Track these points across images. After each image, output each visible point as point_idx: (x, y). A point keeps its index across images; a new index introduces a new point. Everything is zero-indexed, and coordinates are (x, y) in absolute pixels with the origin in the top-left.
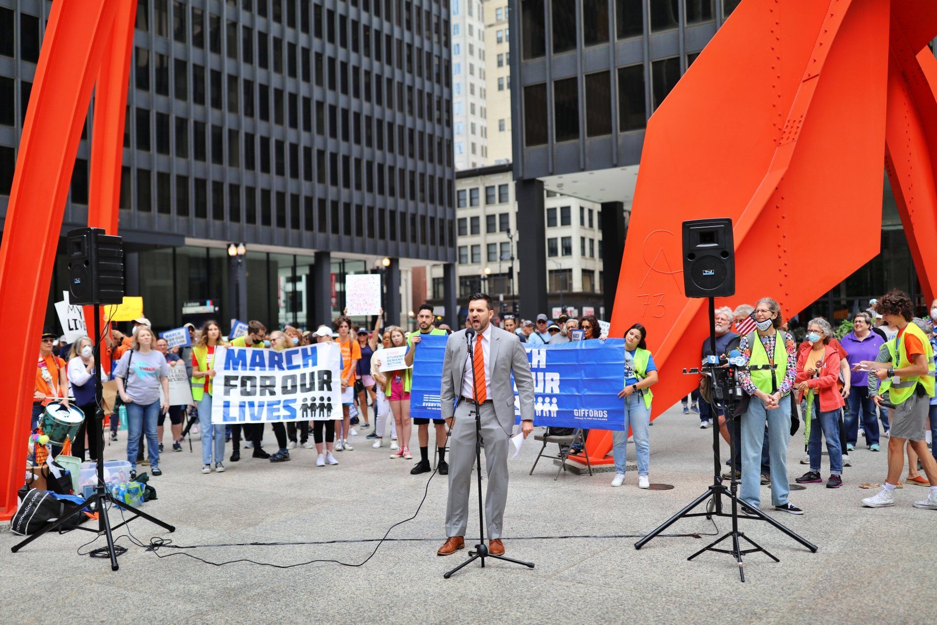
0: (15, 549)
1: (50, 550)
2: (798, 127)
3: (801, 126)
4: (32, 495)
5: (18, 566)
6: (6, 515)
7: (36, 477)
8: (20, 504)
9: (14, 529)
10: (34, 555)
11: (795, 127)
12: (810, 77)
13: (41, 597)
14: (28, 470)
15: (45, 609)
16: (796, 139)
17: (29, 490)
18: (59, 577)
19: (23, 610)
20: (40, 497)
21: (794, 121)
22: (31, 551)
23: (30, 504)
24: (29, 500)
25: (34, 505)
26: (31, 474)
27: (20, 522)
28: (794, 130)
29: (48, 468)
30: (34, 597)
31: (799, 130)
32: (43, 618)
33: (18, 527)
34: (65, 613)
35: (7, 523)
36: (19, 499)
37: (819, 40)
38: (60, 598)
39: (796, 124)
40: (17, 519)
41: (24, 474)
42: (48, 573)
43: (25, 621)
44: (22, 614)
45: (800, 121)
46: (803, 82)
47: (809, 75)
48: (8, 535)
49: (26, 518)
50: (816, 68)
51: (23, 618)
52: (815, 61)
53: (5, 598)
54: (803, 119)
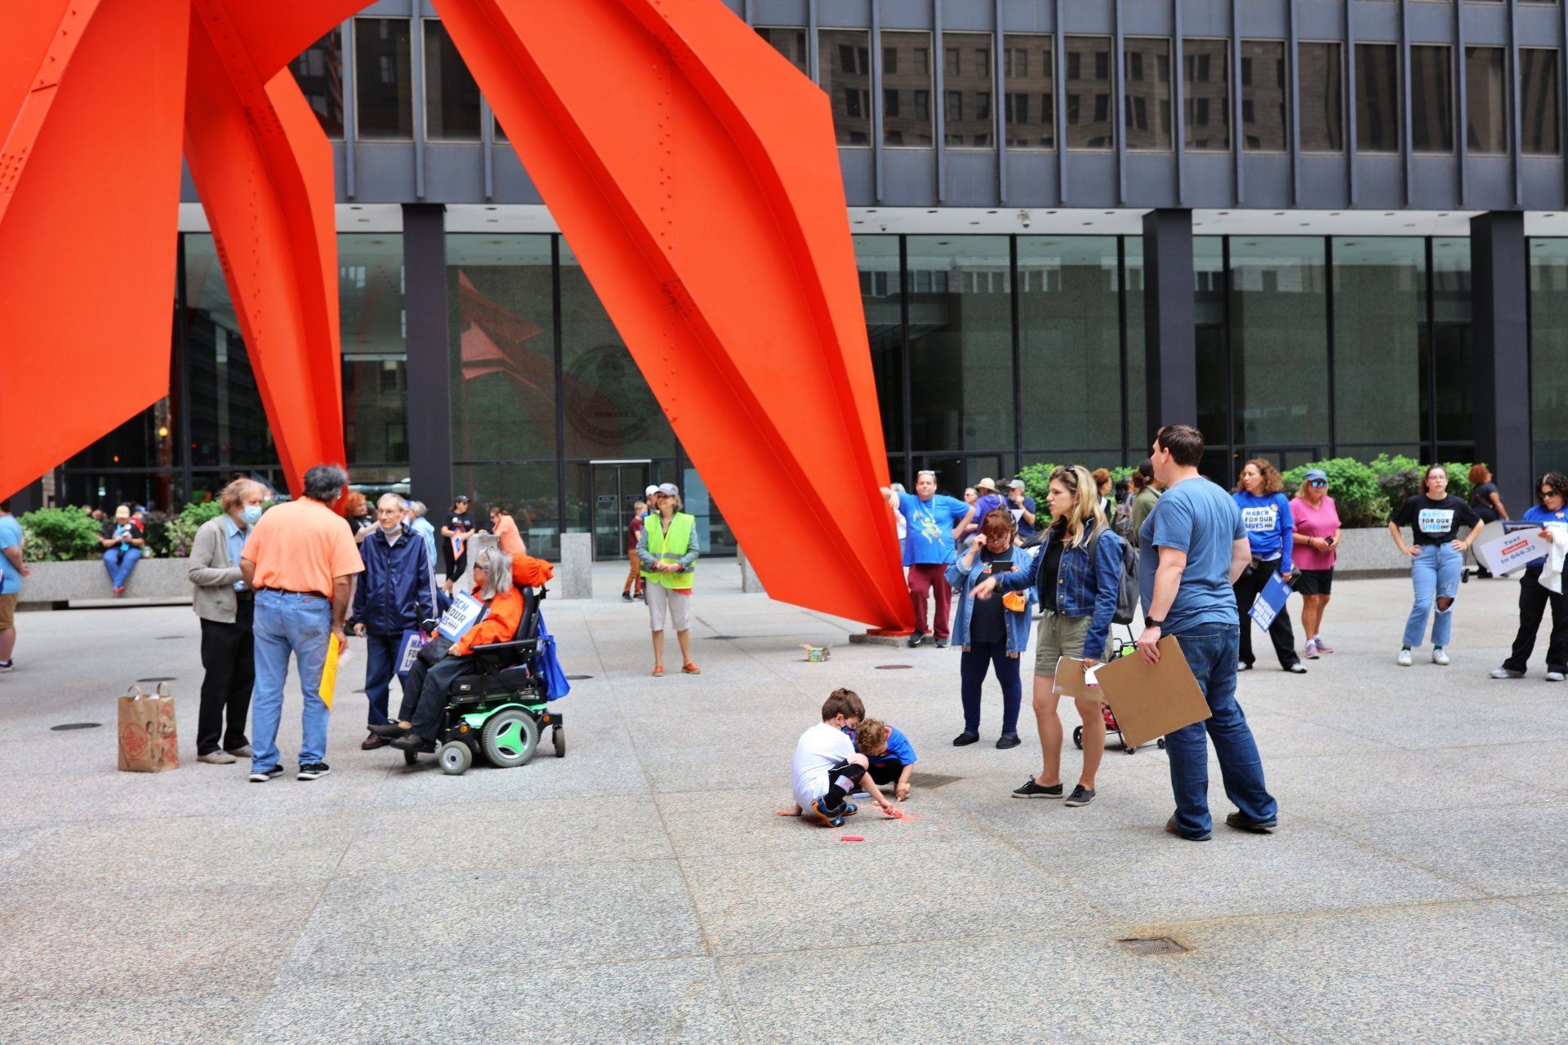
2: (16, 169)
3: (21, 166)
11: (12, 168)
12: (43, 86)
16: (12, 188)
21: (12, 157)
28: (10, 172)
31: (18, 174)
37: (63, 27)
39: (14, 164)
45: (21, 159)
46: (34, 91)
47: (42, 83)
50: (53, 72)
52: (53, 60)
54: (25, 157)
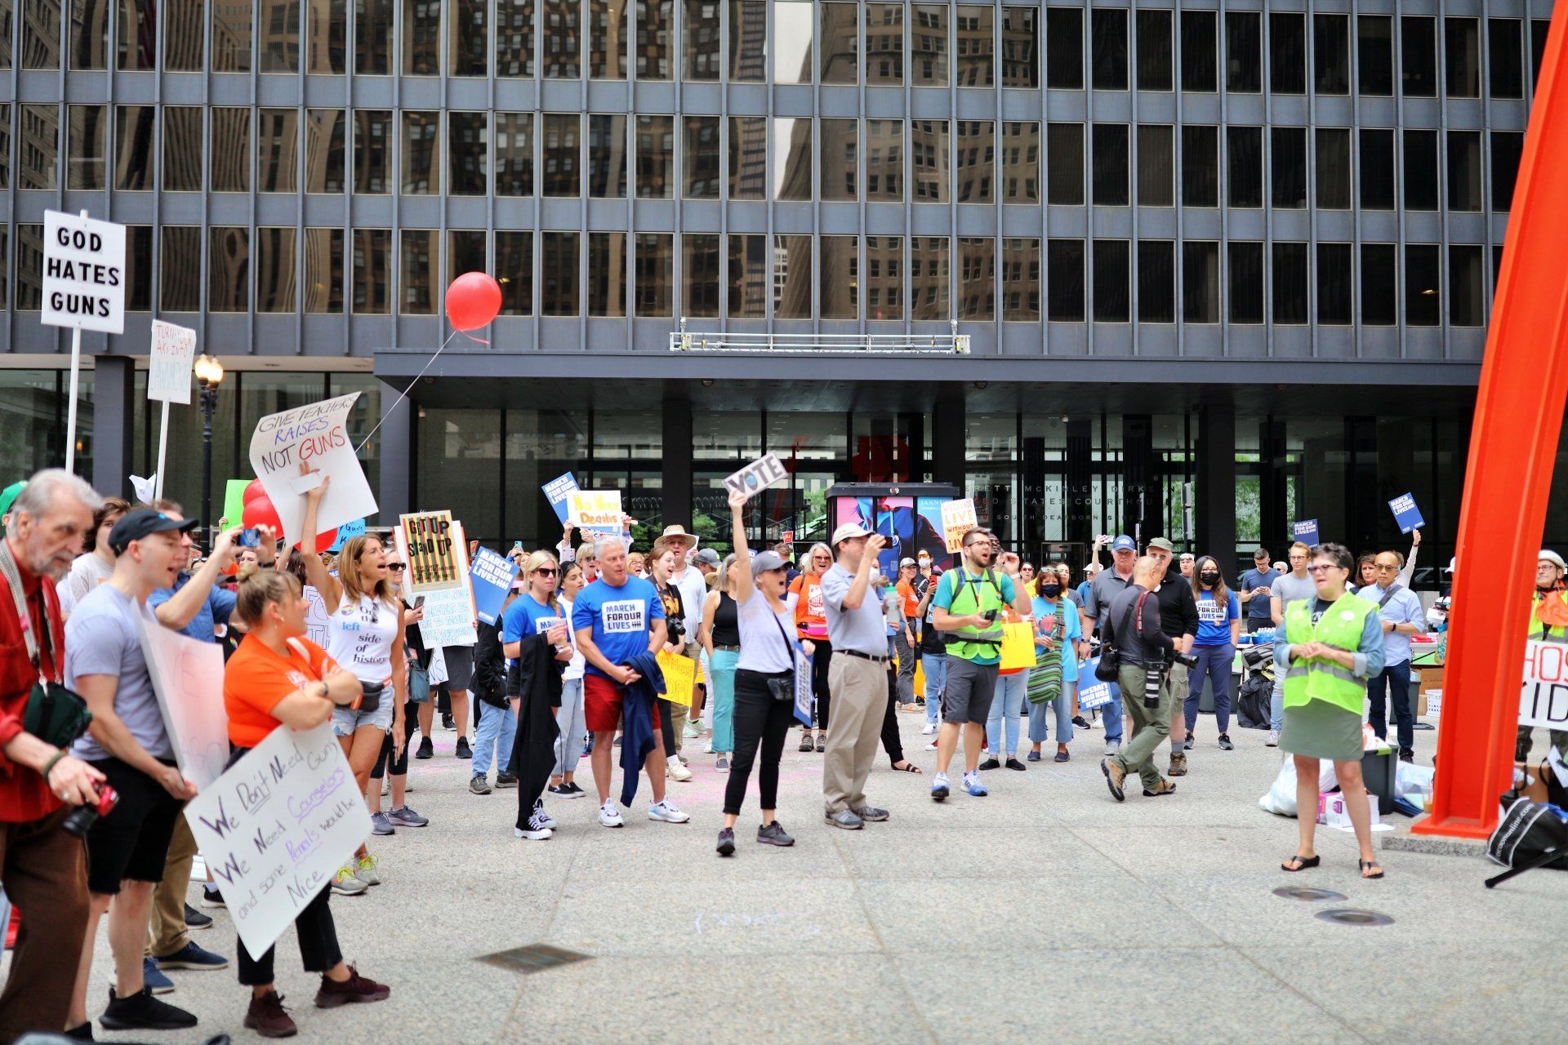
0: (1491, 883)
1: (1544, 895)
4: (1521, 806)
5: (1491, 909)
6: (1481, 831)
7: (1531, 780)
8: (1503, 816)
9: (1493, 852)
10: (1518, 897)
13: (1520, 959)
14: (1518, 767)
15: (1525, 977)
17: (1516, 797)
18: (1553, 937)
19: (1491, 971)
20: (1533, 811)
22: (1516, 891)
23: (1518, 821)
24: (1516, 813)
25: (1524, 822)
26: (1522, 774)
27: (1501, 844)
29: (1550, 769)
30: (1509, 956)
32: (1519, 989)
33: (1499, 852)
34: (1555, 990)
35: (1481, 843)
36: (1501, 809)
38: (1552, 966)
40: (1497, 839)
41: (1511, 774)
42: (1537, 927)
43: (1492, 986)
44: (1489, 976)
48: (1483, 862)
49: (1512, 839)
51: (1489, 982)
53: (1467, 948)
